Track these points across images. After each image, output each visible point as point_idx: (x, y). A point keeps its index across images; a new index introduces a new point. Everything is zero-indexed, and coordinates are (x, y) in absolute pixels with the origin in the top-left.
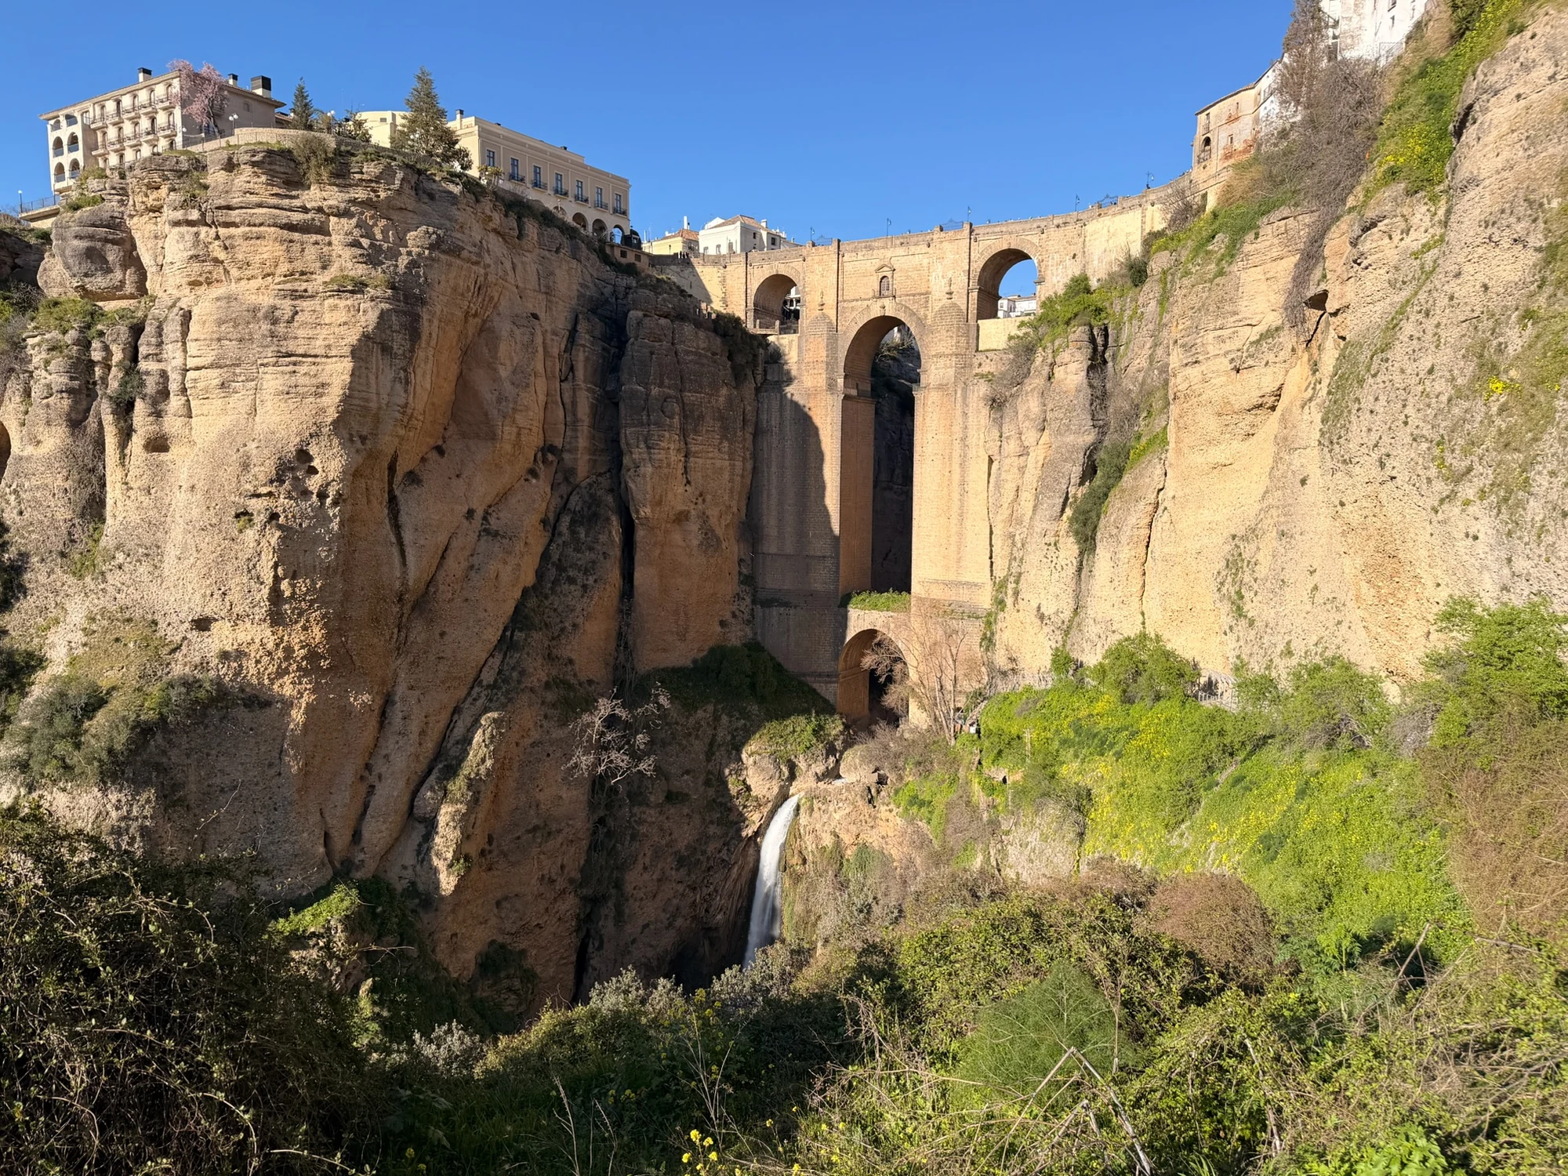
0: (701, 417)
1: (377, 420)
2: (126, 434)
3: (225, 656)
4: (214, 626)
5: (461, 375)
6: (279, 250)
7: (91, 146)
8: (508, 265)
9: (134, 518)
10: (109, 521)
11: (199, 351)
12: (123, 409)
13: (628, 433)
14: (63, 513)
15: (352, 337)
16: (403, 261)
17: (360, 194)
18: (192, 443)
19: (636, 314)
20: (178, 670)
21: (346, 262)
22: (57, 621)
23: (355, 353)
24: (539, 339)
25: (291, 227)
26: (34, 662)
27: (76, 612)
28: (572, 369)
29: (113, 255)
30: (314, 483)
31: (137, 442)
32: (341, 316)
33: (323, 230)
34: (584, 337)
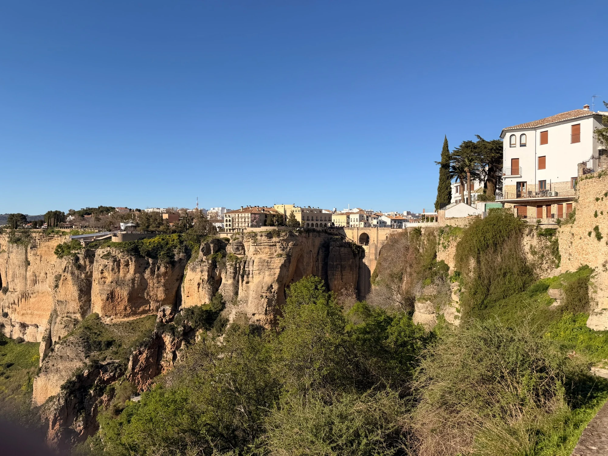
0: (345, 267)
1: (283, 278)
2: (243, 281)
3: (257, 320)
4: (256, 315)
5: (297, 265)
6: (268, 250)
7: (233, 222)
8: (306, 243)
9: (244, 295)
10: (239, 295)
11: (255, 268)
12: (243, 277)
13: (329, 272)
14: (232, 294)
15: (280, 265)
16: (288, 249)
17: (282, 238)
18: (253, 283)
19: (331, 248)
20: (250, 323)
21: (279, 251)
22: (231, 313)
23: (281, 268)
24: (312, 255)
25: (270, 246)
26: (228, 320)
27: (234, 312)
28: (318, 259)
29: (240, 248)
30: (273, 290)
31: (244, 282)
32: (278, 261)
33: (275, 245)
34: (321, 252)
